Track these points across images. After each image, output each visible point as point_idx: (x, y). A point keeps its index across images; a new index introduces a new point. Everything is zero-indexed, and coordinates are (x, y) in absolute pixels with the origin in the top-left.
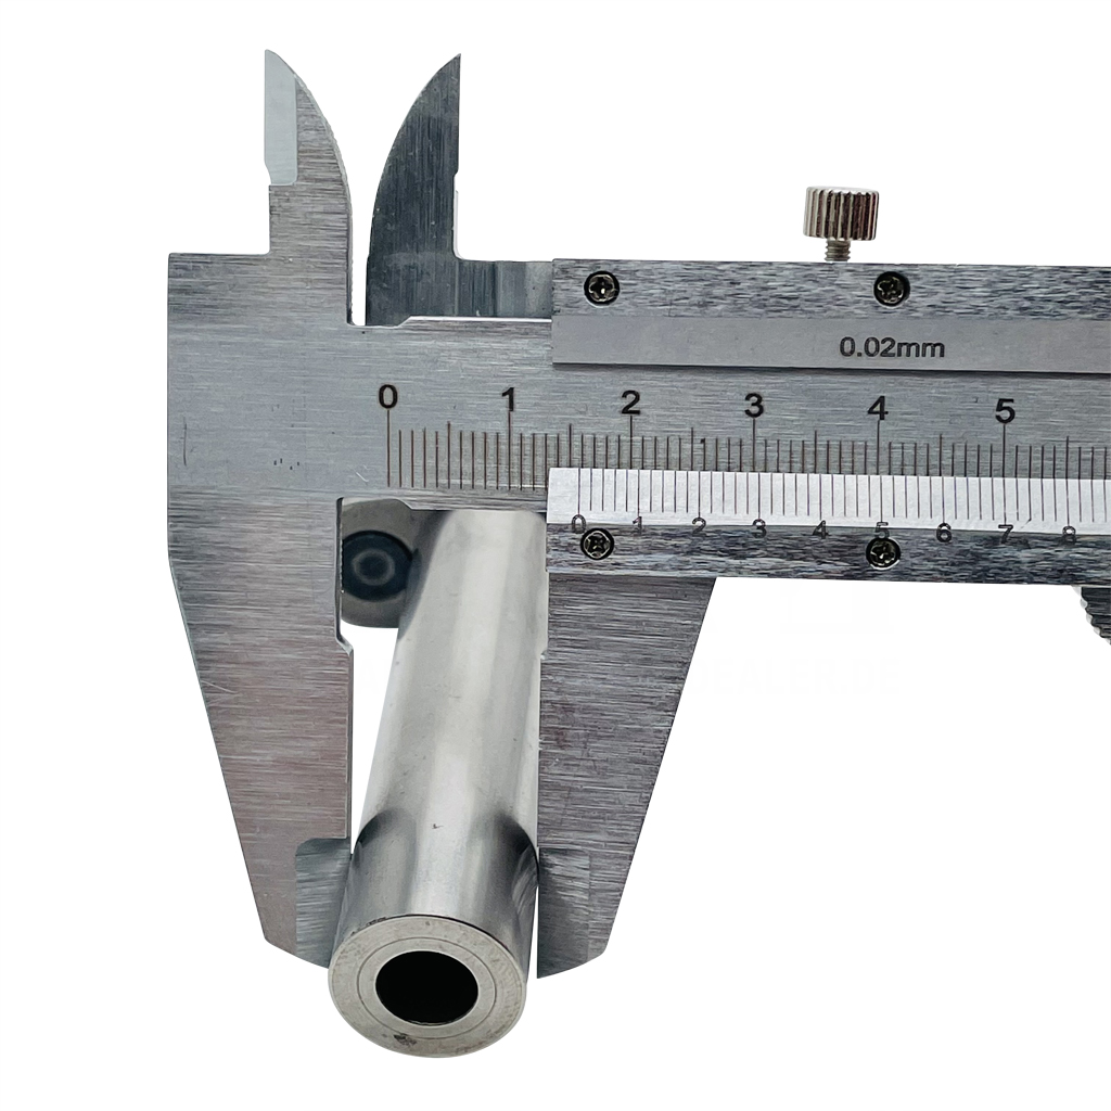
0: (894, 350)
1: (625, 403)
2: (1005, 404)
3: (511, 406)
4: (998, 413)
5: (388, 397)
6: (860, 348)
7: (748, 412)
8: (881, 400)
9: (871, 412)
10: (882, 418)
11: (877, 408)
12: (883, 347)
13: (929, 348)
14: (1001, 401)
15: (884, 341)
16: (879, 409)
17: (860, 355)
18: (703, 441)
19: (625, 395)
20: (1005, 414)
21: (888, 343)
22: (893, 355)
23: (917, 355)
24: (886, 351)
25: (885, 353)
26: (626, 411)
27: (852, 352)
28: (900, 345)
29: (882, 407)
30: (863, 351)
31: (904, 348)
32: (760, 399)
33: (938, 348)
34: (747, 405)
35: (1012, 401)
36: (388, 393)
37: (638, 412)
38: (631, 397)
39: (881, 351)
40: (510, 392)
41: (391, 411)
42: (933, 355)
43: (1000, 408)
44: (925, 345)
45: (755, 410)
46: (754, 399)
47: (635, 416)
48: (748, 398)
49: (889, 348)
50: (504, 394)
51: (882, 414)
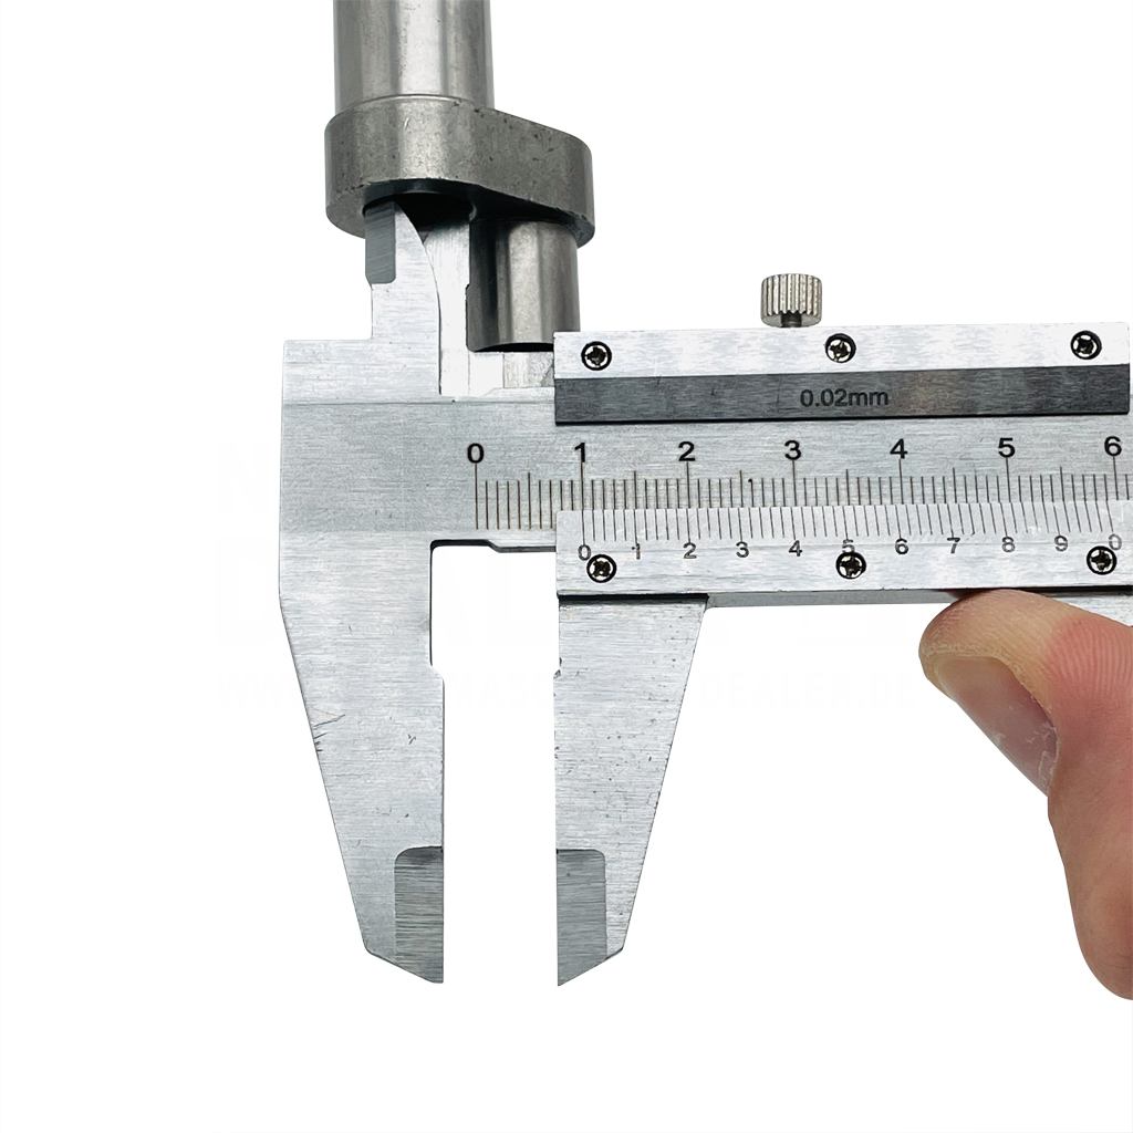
0: (846, 400)
1: (681, 452)
2: (1005, 443)
3: (583, 459)
4: (1001, 450)
5: (476, 454)
6: (817, 399)
7: (787, 456)
8: (901, 442)
9: (893, 452)
10: (903, 457)
11: (898, 449)
12: (837, 397)
13: (875, 397)
14: (1002, 440)
15: (837, 392)
16: (900, 449)
17: (817, 405)
18: (750, 481)
19: (681, 446)
20: (1007, 451)
21: (841, 393)
22: (845, 404)
23: (866, 404)
24: (839, 401)
25: (839, 404)
26: (682, 458)
27: (811, 403)
28: (851, 395)
29: (902, 448)
30: (820, 402)
31: (854, 399)
32: (797, 444)
33: (883, 396)
34: (787, 450)
35: (1011, 439)
36: (476, 451)
37: (693, 459)
38: (687, 447)
39: (835, 399)
40: (582, 447)
41: (479, 465)
42: (879, 403)
43: (1001, 446)
44: (872, 394)
45: (794, 454)
46: (793, 445)
47: (690, 462)
48: (787, 444)
49: (842, 398)
50: (577, 448)
51: (903, 453)
